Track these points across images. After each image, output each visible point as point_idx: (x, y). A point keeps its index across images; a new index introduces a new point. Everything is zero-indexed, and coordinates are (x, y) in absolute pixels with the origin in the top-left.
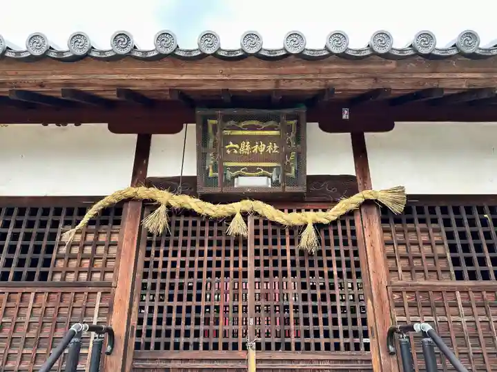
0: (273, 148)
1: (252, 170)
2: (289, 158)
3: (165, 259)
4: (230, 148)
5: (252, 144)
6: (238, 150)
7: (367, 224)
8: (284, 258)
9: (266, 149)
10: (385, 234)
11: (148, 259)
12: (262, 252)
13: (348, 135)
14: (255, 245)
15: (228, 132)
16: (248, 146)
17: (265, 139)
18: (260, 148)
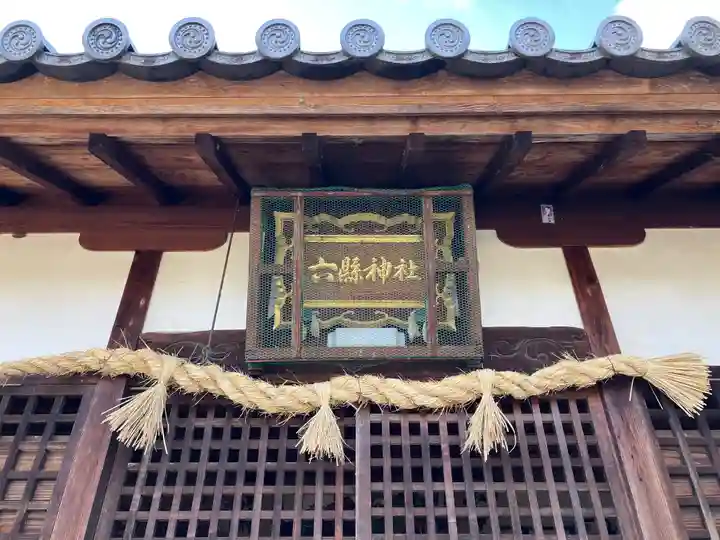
0: (407, 270)
1: (365, 315)
2: (441, 291)
3: (163, 515)
4: (320, 271)
5: (365, 263)
6: (335, 273)
7: (623, 431)
8: (440, 512)
9: (393, 271)
10: (667, 454)
11: (122, 515)
12: (388, 498)
13: (558, 252)
14: (373, 480)
15: (314, 238)
16: (356, 268)
17: (392, 252)
18: (381, 270)
